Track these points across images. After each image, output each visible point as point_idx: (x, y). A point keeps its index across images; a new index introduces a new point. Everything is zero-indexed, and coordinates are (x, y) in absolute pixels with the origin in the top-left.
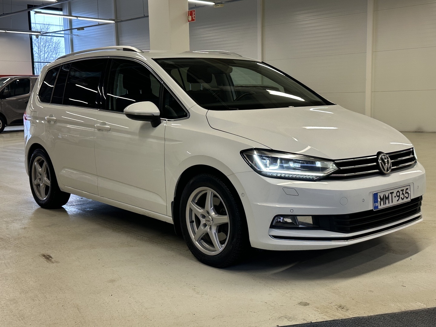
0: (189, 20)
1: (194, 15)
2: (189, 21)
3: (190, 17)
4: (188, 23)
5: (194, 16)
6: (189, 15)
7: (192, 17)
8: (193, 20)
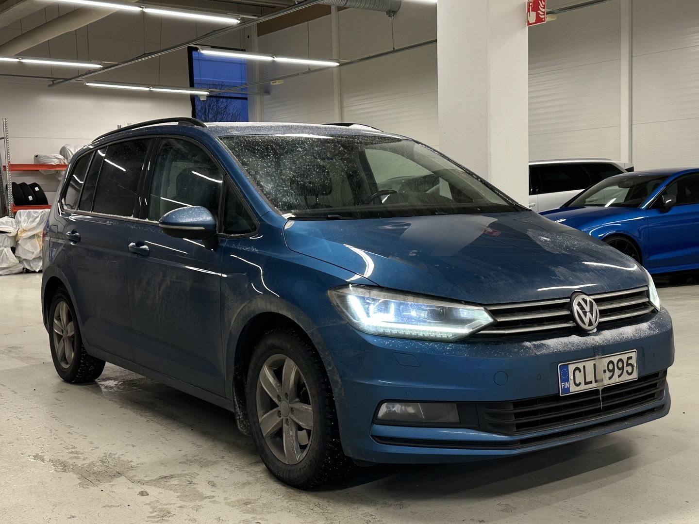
0: (528, 22)
1: (544, 8)
2: (529, 24)
3: (533, 15)
4: (527, 28)
5: (543, 10)
6: (529, 11)
7: (538, 15)
8: (539, 19)
